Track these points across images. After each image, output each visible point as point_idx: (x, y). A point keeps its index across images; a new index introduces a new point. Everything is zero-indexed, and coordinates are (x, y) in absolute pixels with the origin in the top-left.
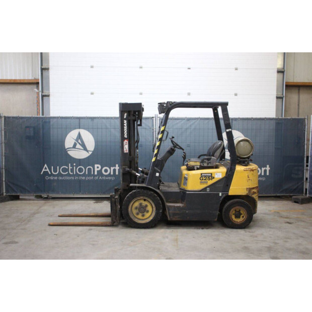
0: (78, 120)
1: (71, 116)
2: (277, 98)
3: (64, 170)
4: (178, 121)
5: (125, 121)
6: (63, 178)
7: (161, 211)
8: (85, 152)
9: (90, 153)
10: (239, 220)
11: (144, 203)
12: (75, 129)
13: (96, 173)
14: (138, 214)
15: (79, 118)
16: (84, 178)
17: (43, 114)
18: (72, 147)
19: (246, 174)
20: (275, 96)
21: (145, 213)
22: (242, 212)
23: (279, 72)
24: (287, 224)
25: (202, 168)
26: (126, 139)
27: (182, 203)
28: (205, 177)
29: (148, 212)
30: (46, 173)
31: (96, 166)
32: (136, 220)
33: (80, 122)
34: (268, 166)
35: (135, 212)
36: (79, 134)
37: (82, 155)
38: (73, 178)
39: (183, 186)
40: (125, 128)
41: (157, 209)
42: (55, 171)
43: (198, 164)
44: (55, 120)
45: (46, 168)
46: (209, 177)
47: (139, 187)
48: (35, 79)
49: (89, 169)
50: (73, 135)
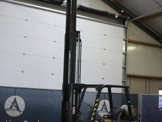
0: (15, 89)
8: (18, 112)
9: (22, 112)
12: (13, 95)
15: (16, 88)
18: (9, 108)
20: (121, 81)
23: (123, 67)
26: (74, 105)
33: (16, 91)
36: (15, 99)
50: (11, 99)
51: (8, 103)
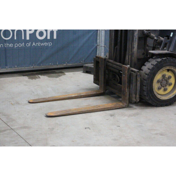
11: (168, 75)
13: (28, 38)
16: (11, 45)
21: (167, 87)
29: (171, 84)
35: (156, 86)
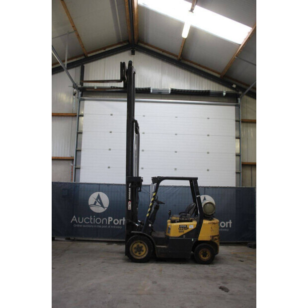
0: (98, 186)
1: (94, 182)
2: (237, 173)
3: (87, 220)
4: (167, 188)
5: (130, 189)
6: (86, 226)
7: (152, 251)
8: (102, 208)
9: (106, 209)
10: (206, 258)
11: (141, 245)
12: (96, 191)
13: (109, 223)
14: (136, 252)
15: (99, 184)
16: (100, 227)
17: (75, 181)
18: (93, 204)
19: (210, 226)
20: (235, 172)
21: (141, 252)
22: (207, 252)
23: (237, 155)
24: (240, 262)
25: (180, 221)
26: (129, 200)
27: (166, 245)
28: (182, 227)
29: (143, 251)
30: (74, 222)
31: (109, 218)
32: (135, 257)
33: (99, 187)
34: (230, 221)
35: (134, 251)
36: (99, 195)
37: (100, 210)
38: (93, 226)
39: (167, 234)
40: (130, 193)
41: (149, 249)
42: (81, 221)
43: (178, 218)
44: (83, 185)
45: (74, 219)
46: (185, 228)
47: (137, 234)
48: (72, 157)
49: (105, 221)
50: (95, 195)
51: (92, 200)
